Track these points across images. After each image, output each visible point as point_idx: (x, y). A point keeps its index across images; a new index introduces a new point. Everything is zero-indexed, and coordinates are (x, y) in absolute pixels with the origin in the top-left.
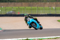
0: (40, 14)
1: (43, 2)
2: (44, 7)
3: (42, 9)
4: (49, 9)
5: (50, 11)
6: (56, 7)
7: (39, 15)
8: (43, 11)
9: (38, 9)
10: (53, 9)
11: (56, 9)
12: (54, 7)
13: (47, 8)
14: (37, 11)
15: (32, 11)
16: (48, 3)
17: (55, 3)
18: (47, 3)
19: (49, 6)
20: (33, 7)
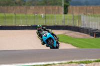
0: (20, 25)
1: (25, 6)
2: (26, 14)
3: (23, 18)
4: (34, 18)
5: (36, 20)
6: (45, 14)
7: (18, 26)
8: (25, 21)
9: (16, 18)
10: (40, 17)
11: (45, 18)
12: (42, 15)
13: (31, 16)
14: (14, 21)
15: (6, 20)
16: (33, 7)
17: (44, 8)
18: (31, 8)
19: (34, 13)
20: (7, 15)
